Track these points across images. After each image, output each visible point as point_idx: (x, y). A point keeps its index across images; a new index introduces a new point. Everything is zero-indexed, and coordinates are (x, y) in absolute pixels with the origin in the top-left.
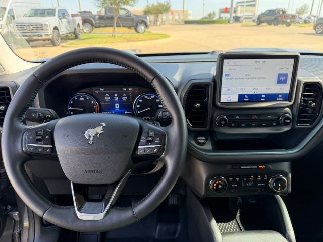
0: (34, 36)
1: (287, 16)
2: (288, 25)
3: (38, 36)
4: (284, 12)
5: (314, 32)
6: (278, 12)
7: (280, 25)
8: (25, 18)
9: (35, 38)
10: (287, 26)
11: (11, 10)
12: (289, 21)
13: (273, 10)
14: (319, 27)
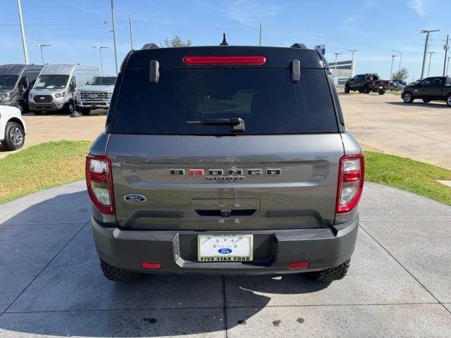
0: (98, 104)
1: (379, 83)
2: (382, 92)
3: (102, 104)
4: (375, 77)
5: (402, 101)
6: (369, 78)
7: (371, 93)
8: (88, 86)
9: (98, 106)
10: (380, 94)
11: (73, 78)
12: (381, 88)
13: (363, 76)
14: (406, 95)
